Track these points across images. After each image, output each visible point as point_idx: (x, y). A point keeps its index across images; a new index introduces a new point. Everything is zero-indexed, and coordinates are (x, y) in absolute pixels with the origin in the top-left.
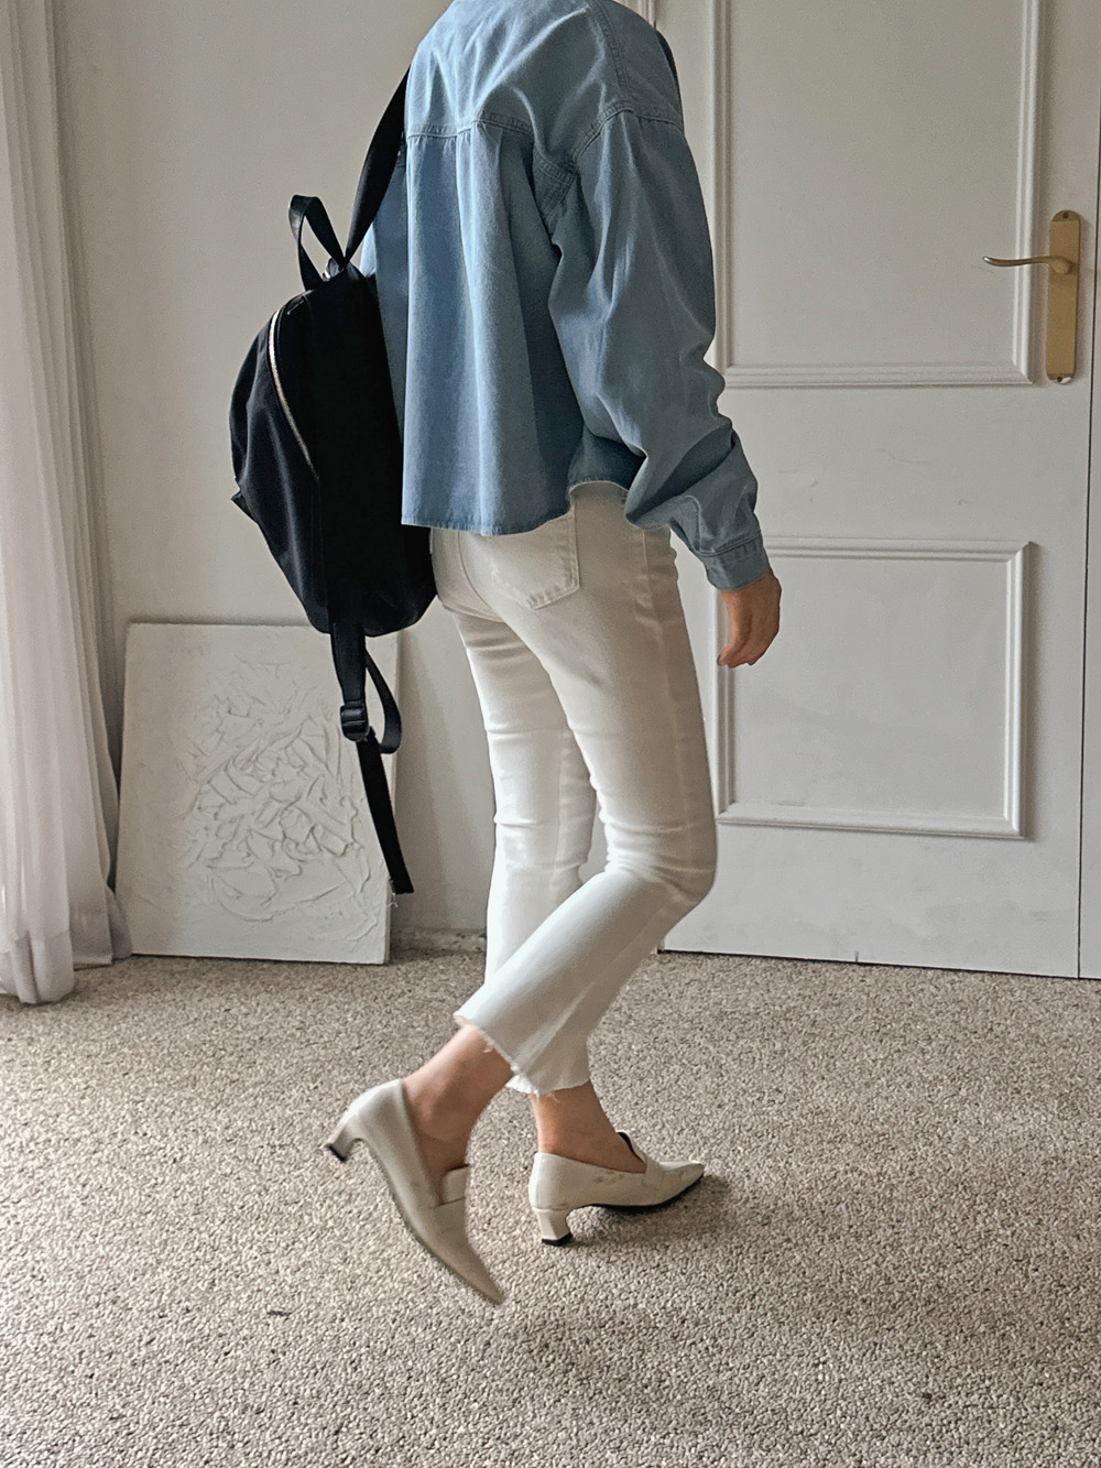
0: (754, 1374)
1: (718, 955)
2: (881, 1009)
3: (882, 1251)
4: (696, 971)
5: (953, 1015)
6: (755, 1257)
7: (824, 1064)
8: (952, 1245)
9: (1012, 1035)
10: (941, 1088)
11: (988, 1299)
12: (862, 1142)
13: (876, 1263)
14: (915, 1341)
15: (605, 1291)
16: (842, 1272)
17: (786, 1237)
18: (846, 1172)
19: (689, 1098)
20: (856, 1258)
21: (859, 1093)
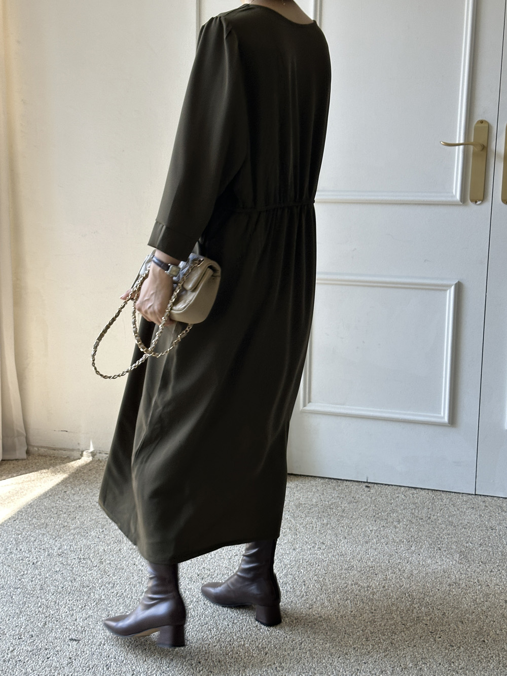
2: (377, 506)
3: (366, 624)
5: (412, 510)
6: (304, 625)
7: (347, 531)
8: (400, 623)
9: (440, 521)
10: (402, 545)
11: (415, 650)
12: (361, 570)
13: (362, 630)
16: (345, 634)
17: (320, 615)
18: (352, 585)
20: (353, 627)
21: (362, 546)
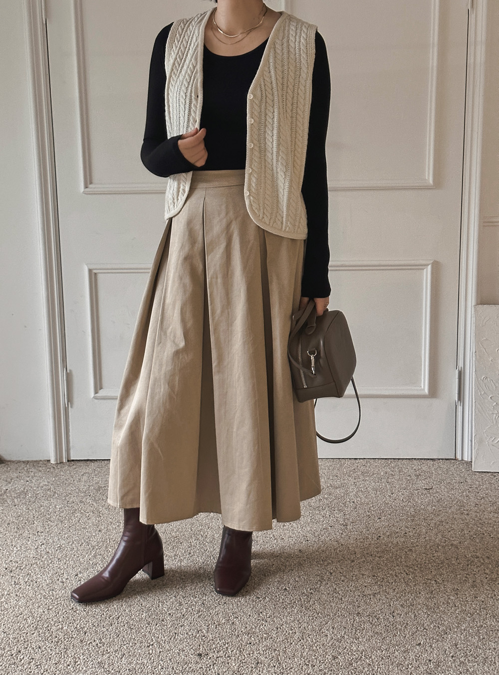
0: (120, 654)
1: (97, 460)
4: (86, 469)
11: (226, 607)
13: (175, 596)
14: (194, 630)
15: (47, 623)
16: (159, 602)
19: (84, 528)
